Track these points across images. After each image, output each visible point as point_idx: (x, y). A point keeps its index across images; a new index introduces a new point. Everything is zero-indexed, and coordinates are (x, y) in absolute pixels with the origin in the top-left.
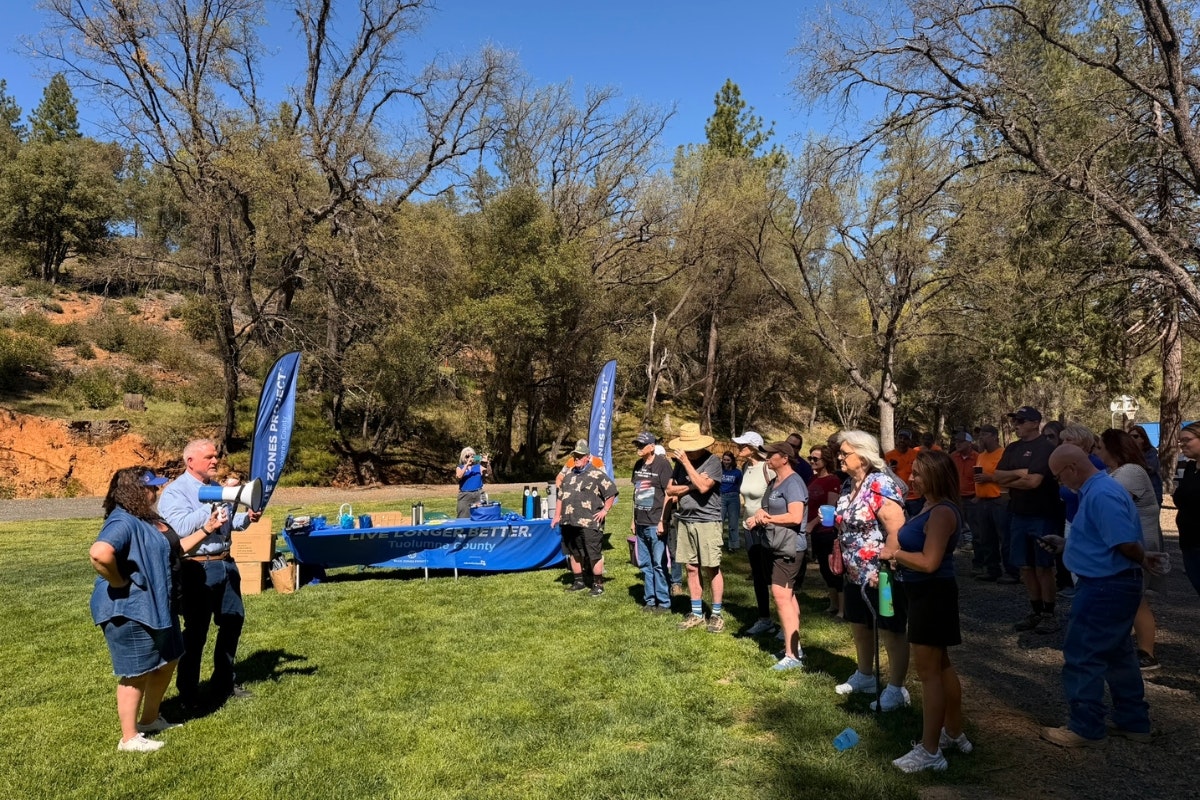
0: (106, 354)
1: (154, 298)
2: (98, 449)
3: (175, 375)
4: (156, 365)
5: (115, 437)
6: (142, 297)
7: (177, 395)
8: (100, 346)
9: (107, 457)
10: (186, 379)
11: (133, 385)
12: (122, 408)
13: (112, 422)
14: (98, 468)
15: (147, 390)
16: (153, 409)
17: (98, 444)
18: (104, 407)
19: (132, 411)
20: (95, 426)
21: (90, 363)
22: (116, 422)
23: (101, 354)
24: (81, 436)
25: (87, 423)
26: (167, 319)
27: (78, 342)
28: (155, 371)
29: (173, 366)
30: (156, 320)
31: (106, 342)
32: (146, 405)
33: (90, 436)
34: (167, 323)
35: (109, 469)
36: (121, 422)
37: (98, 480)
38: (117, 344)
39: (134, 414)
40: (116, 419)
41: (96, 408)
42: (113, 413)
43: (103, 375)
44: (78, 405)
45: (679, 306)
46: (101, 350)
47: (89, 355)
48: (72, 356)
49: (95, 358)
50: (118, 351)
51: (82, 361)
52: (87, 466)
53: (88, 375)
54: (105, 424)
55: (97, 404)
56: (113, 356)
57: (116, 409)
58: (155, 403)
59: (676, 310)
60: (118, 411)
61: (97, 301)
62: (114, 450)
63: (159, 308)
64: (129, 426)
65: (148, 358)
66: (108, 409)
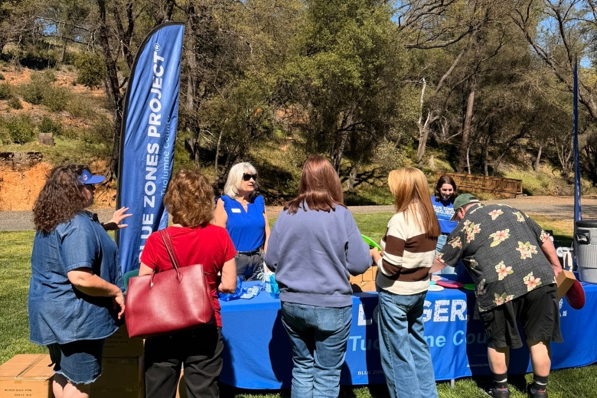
0: (30, 105)
1: (67, 70)
2: (20, 174)
3: (79, 122)
4: (65, 114)
5: (32, 165)
6: (58, 70)
7: (79, 135)
8: (26, 100)
9: (25, 180)
10: (86, 124)
11: (47, 127)
12: (38, 143)
13: (29, 153)
14: (19, 189)
15: (57, 131)
16: (60, 144)
17: (20, 170)
18: (24, 142)
19: (45, 145)
20: (17, 156)
21: (17, 112)
22: (32, 153)
23: (26, 106)
24: (7, 163)
25: (11, 153)
26: (74, 84)
27: (10, 97)
28: (65, 119)
29: (76, 114)
30: (67, 85)
31: (29, 97)
32: (55, 141)
33: (13, 163)
34: (75, 87)
35: (28, 190)
36: (36, 153)
37: (20, 198)
38: (37, 99)
39: (46, 147)
40: (32, 151)
41: (18, 143)
42: (30, 147)
43: (26, 119)
44: (5, 140)
45: (451, 70)
46: (27, 103)
47: (19, 107)
48: (6, 106)
49: (22, 108)
50: (38, 104)
51: (13, 111)
52: (11, 187)
53: (15, 120)
54: (24, 155)
55: (19, 140)
56: (35, 107)
57: (33, 144)
58: (63, 140)
59: (448, 73)
60: (34, 145)
61: (27, 72)
62: (31, 175)
63: (69, 77)
64: (42, 157)
65: (59, 109)
66: (27, 144)
